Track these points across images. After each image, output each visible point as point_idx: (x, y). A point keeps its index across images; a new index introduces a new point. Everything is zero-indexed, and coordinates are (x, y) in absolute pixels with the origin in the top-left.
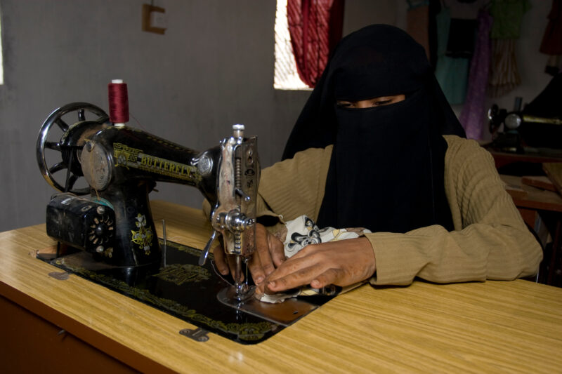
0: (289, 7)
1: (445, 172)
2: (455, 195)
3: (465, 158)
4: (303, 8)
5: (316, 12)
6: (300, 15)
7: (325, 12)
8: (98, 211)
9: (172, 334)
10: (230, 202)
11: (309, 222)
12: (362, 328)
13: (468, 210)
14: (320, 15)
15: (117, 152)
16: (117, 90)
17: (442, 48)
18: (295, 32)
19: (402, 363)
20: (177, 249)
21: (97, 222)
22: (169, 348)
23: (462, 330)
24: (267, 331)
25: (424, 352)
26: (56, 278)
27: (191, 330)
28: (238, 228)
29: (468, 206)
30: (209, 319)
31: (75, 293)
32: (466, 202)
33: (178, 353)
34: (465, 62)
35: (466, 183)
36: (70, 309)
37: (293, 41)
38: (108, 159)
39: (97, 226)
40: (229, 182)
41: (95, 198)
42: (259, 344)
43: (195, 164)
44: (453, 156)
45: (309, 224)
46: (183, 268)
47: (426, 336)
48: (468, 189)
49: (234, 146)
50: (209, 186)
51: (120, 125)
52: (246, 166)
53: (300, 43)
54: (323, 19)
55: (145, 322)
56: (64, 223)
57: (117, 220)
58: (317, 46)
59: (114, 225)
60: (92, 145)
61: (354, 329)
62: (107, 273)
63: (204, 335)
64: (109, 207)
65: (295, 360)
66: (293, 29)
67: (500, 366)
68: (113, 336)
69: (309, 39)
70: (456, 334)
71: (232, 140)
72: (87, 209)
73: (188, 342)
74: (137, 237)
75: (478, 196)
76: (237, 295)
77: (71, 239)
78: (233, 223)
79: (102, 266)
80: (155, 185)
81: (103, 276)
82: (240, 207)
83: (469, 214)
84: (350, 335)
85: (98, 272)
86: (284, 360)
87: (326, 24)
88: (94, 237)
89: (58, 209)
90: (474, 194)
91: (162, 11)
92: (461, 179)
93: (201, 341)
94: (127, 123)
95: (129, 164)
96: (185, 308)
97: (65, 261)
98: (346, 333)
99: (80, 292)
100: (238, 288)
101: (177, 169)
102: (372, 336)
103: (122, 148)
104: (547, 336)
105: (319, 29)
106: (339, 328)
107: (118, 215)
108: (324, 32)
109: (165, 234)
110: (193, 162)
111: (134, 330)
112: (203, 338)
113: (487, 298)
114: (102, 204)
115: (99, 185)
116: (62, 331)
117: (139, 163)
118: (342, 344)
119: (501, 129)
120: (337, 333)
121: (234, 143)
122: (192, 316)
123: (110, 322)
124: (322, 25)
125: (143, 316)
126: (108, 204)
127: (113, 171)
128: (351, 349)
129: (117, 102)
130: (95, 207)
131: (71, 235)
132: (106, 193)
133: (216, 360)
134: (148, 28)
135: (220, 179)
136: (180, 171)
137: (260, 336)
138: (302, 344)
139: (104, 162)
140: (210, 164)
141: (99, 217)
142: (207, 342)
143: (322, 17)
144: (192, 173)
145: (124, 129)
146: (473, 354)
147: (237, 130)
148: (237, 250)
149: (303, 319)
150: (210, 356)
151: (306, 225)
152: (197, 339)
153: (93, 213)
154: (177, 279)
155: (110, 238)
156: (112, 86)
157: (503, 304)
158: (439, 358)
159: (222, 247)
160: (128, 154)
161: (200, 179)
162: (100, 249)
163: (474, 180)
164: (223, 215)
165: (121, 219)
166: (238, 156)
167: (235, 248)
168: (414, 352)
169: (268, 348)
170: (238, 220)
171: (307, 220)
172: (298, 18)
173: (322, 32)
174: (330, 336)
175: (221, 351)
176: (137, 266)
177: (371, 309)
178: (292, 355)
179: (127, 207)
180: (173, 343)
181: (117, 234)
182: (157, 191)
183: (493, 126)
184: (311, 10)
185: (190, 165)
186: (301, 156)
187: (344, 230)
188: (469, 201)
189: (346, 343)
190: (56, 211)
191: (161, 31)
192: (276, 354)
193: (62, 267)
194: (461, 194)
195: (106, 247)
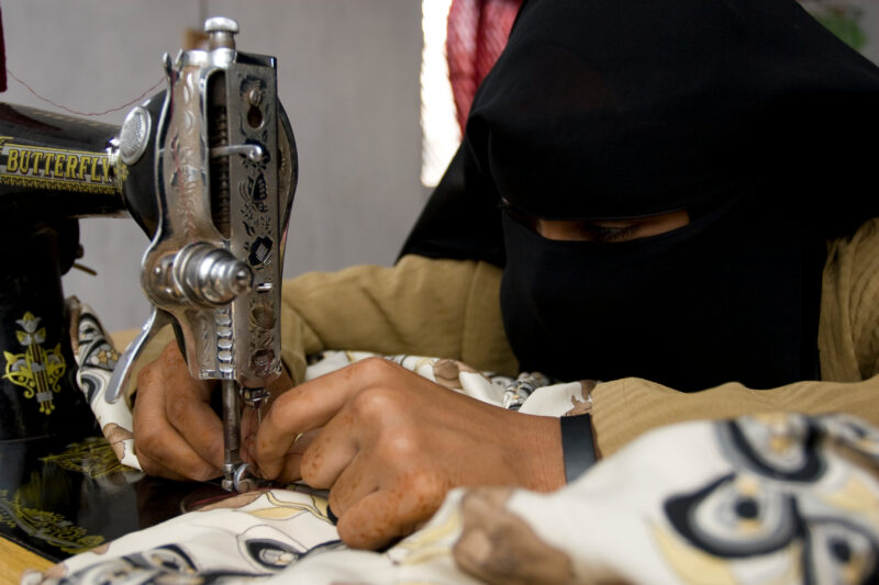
52: (241, 129)
74: (17, 368)
101: (82, 167)
117: (3, 168)
136: (88, 171)
140: (145, 127)
144: (111, 169)
161: (125, 176)
166: (220, 100)
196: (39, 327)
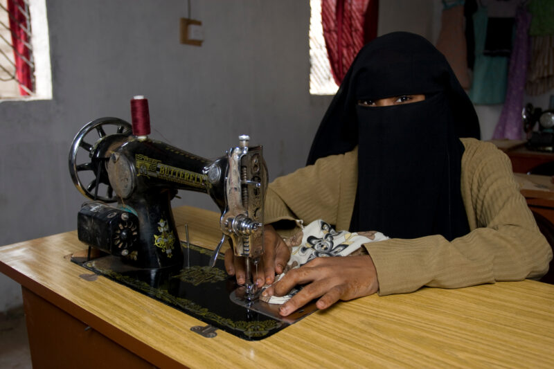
0: (323, 13)
1: (462, 175)
2: (470, 197)
3: (481, 161)
4: (337, 14)
5: (351, 18)
6: (334, 21)
7: (360, 17)
8: (123, 218)
9: (183, 331)
10: (238, 208)
11: (325, 225)
12: (362, 326)
13: (482, 211)
14: (354, 20)
15: (138, 163)
16: (138, 106)
17: (480, 47)
18: (330, 38)
19: (395, 360)
20: (199, 252)
21: (122, 228)
22: (179, 343)
23: (461, 329)
24: (271, 329)
25: (419, 349)
26: (86, 279)
27: (201, 327)
28: (244, 231)
29: (482, 207)
30: (219, 317)
31: (100, 293)
32: (480, 203)
33: (187, 347)
34: (504, 61)
35: (481, 185)
36: (96, 308)
37: (328, 47)
38: (130, 169)
39: (122, 231)
40: (236, 189)
41: (121, 206)
42: (263, 341)
43: (206, 172)
44: (469, 159)
45: (326, 228)
46: (202, 270)
47: (425, 334)
48: (482, 191)
49: (239, 155)
50: (218, 193)
51: (142, 138)
52: (252, 173)
53: (335, 49)
54: (358, 25)
55: (161, 320)
56: (93, 229)
57: (141, 225)
58: (352, 51)
59: (138, 230)
60: (117, 157)
61: (354, 327)
62: (132, 275)
63: (213, 331)
64: (132, 214)
65: (294, 355)
66: (328, 35)
67: (493, 364)
68: (130, 332)
69: (344, 43)
70: (454, 333)
71: (237, 150)
72: (112, 216)
73: (197, 338)
74: (159, 241)
75: (492, 198)
76: (247, 294)
77: (99, 243)
78: (239, 227)
79: (128, 268)
80: (176, 192)
81: (128, 277)
82: (247, 213)
83: (483, 216)
84: (350, 332)
85: (124, 274)
86: (284, 355)
87: (361, 29)
88: (119, 242)
89: (87, 216)
90: (487, 196)
91: (199, 23)
92: (475, 180)
93: (209, 337)
94: (148, 136)
95: (149, 173)
96: (199, 307)
97: (96, 264)
98: (346, 331)
99: (106, 292)
100: (249, 288)
101: (191, 178)
102: (370, 334)
103: (143, 159)
104: (545, 336)
105: (354, 34)
106: (340, 326)
107: (142, 221)
108: (360, 37)
109: (188, 238)
110: (205, 170)
111: (149, 326)
112: (211, 334)
113: (492, 298)
114: (126, 211)
115: (124, 194)
116: (88, 327)
117: (158, 172)
118: (340, 341)
119: (536, 128)
120: (337, 330)
121: (240, 152)
122: (204, 314)
123: (129, 320)
124: (356, 30)
125: (159, 314)
126: (133, 211)
127: (135, 181)
128: (349, 346)
129: (139, 116)
130: (120, 214)
131: (99, 240)
132: (130, 200)
133: (220, 355)
134: (186, 40)
135: (228, 186)
136: (194, 179)
137: (264, 333)
138: (302, 340)
139: (127, 172)
140: (219, 172)
141: (123, 223)
142: (214, 338)
143: (357, 21)
144: (204, 181)
145: (145, 142)
146: (467, 352)
147: (242, 140)
148: (245, 252)
149: (307, 317)
150: (215, 351)
151: (322, 229)
152: (206, 335)
153: (118, 219)
154: (194, 280)
155: (136, 243)
156: (133, 102)
157: (506, 304)
158: (433, 355)
159: (232, 249)
160: (148, 165)
161: (211, 187)
162: (125, 253)
163: (488, 181)
164: (231, 220)
165: (144, 224)
166: (244, 164)
167: (244, 250)
168: (409, 350)
169: (270, 344)
170: (243, 225)
171: (323, 224)
172: (332, 24)
173: (357, 36)
174: (330, 334)
175: (226, 346)
176: (160, 267)
177: (375, 309)
178: (291, 351)
179: (150, 213)
180: (183, 339)
181: (141, 238)
182: (179, 198)
183: (527, 126)
184: (345, 15)
185: (202, 173)
186: (322, 162)
187: (355, 233)
188: (483, 202)
189: (344, 340)
190: (86, 218)
191: (198, 43)
192: (276, 349)
193: (93, 269)
194: (475, 196)
195: (130, 251)
196: (166, 224)
